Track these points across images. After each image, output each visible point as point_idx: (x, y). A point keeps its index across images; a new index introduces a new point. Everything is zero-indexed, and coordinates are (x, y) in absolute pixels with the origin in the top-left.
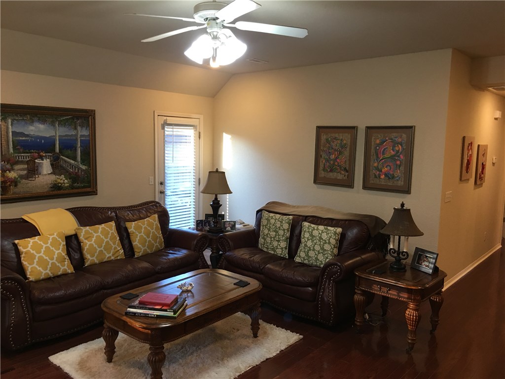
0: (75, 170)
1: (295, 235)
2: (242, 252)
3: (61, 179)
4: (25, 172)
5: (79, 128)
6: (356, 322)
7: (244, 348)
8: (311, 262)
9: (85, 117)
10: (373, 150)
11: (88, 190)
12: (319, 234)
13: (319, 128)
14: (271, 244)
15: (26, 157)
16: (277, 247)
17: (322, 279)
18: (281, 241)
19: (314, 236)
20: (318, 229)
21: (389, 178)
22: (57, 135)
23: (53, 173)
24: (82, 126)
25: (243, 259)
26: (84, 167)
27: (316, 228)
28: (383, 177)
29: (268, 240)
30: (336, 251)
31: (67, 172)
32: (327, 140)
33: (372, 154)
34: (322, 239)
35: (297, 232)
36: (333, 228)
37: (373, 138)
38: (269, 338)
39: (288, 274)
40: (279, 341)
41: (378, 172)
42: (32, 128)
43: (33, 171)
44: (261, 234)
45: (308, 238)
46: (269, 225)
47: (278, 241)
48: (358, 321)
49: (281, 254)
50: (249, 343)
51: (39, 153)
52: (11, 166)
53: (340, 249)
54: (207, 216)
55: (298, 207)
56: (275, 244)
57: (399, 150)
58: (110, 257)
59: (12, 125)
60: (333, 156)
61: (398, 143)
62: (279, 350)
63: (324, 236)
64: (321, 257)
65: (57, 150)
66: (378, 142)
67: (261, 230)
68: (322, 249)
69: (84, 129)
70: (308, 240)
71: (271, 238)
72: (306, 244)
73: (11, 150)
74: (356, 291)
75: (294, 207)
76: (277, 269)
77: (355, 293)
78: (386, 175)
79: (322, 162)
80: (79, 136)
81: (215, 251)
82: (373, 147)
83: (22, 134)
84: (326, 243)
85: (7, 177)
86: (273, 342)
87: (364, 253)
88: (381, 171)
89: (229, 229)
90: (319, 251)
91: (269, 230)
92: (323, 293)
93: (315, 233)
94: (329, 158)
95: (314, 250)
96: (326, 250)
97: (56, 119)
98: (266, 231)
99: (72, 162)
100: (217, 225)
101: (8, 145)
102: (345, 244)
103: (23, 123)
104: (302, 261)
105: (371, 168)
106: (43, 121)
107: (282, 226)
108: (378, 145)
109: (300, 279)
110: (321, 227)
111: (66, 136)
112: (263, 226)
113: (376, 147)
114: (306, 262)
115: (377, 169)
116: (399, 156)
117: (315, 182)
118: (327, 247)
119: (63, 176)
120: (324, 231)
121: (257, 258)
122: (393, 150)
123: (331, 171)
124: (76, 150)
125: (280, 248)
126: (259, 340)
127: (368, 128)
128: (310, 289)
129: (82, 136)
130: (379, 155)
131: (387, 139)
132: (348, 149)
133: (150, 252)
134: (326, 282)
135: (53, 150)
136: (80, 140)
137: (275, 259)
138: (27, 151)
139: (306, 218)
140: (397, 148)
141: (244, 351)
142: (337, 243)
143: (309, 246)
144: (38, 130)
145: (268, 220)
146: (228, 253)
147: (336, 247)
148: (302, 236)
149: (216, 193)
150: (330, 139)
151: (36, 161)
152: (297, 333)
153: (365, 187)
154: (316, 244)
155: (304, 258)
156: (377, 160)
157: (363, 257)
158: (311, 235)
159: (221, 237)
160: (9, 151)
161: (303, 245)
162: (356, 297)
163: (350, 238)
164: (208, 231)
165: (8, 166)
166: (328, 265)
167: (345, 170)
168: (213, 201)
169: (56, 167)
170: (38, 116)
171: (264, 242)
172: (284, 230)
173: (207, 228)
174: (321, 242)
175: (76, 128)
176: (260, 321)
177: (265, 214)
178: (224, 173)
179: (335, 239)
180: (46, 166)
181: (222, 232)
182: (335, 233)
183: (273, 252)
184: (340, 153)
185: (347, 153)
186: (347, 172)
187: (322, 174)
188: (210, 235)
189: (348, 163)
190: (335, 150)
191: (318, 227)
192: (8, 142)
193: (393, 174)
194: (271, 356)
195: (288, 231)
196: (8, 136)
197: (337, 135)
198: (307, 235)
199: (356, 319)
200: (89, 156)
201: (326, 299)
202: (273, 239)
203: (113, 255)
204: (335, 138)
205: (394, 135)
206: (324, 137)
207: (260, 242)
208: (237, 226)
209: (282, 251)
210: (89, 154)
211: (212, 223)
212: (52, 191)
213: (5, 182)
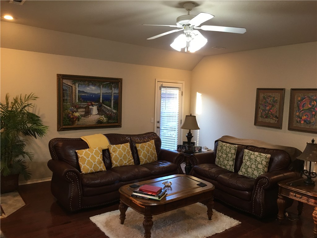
0: (110, 113)
1: (239, 158)
2: (204, 166)
3: (102, 118)
4: (84, 113)
5: (113, 89)
6: (278, 217)
7: (202, 226)
8: (249, 175)
9: (116, 83)
10: (295, 105)
11: (117, 124)
12: (255, 157)
13: (258, 89)
14: (223, 162)
15: (84, 104)
16: (227, 164)
17: (256, 186)
18: (229, 161)
19: (251, 159)
20: (254, 154)
21: (307, 123)
22: (101, 93)
23: (98, 114)
24: (115, 88)
25: (204, 170)
26: (115, 111)
27: (253, 154)
28: (302, 122)
29: (221, 159)
30: (266, 169)
31: (106, 113)
32: (264, 97)
33: (295, 107)
34: (257, 161)
35: (240, 156)
36: (265, 154)
37: (296, 96)
38: (219, 221)
39: (233, 182)
40: (225, 224)
41: (299, 119)
42: (88, 88)
43: (88, 112)
44: (217, 155)
45: (247, 159)
46: (222, 150)
47: (228, 161)
48: (280, 216)
49: (230, 169)
50: (206, 223)
51: (91, 103)
52: (77, 109)
53: (269, 168)
54: (184, 143)
55: (242, 140)
56: (226, 162)
57: (314, 105)
58: (126, 163)
59: (78, 87)
60: (268, 107)
61: (314, 100)
62: (225, 229)
63: (258, 159)
64: (256, 173)
65: (101, 101)
66: (299, 99)
67: (217, 153)
68: (257, 167)
69: (116, 89)
70: (247, 161)
71: (223, 158)
72: (246, 163)
73: (77, 101)
74: (279, 196)
75: (239, 139)
76: (226, 178)
77: (278, 198)
78: (305, 121)
79: (260, 111)
80: (113, 93)
81: (188, 165)
82: (296, 102)
83: (83, 92)
84: (259, 163)
85: (74, 116)
86: (221, 224)
87: (286, 173)
88: (301, 118)
89: (197, 151)
90: (254, 169)
91: (222, 153)
92: (256, 196)
93: (252, 157)
94: (265, 109)
95: (251, 168)
96: (259, 168)
97: (101, 84)
98: (220, 154)
99: (109, 108)
100: (190, 149)
101: (76, 99)
102: (273, 165)
103: (84, 86)
104: (243, 174)
105: (294, 116)
106: (94, 85)
107: (230, 151)
108: (300, 101)
109: (240, 185)
110: (256, 153)
111: (106, 93)
112: (218, 150)
113: (298, 103)
114: (246, 175)
115: (299, 117)
116: (314, 109)
117: (255, 124)
118: (260, 166)
119: (103, 116)
120: (259, 155)
121: (213, 170)
122: (310, 105)
123: (266, 117)
124: (111, 101)
125: (229, 165)
126: (212, 222)
127: (292, 90)
128: (247, 192)
129: (114, 93)
130: (300, 108)
131: (306, 97)
132: (278, 103)
133: (148, 162)
134: (258, 189)
135: (99, 101)
136: (114, 95)
137: (225, 172)
138: (85, 101)
139: (247, 147)
140: (313, 104)
141: (202, 227)
142: (267, 164)
143: (248, 165)
144: (92, 90)
145: (222, 147)
146: (195, 166)
147: (267, 167)
148: (244, 158)
149: (190, 129)
150: (266, 97)
151: (90, 107)
152: (237, 220)
153: (290, 128)
154: (252, 164)
155: (244, 172)
156: (298, 111)
157: (285, 174)
158: (250, 158)
159: (192, 156)
160: (76, 101)
161: (244, 164)
162: (278, 200)
163: (277, 162)
164: (184, 152)
165: (75, 110)
166: (260, 178)
167: (276, 117)
168: (188, 134)
169: (100, 111)
170: (92, 82)
171: (219, 161)
172: (232, 154)
173: (184, 150)
174: (256, 163)
175: (111, 89)
176: (214, 210)
177: (220, 143)
178: (195, 116)
179: (265, 161)
180: (95, 110)
181: (193, 153)
182: (266, 158)
183: (224, 168)
184: (273, 106)
185: (277, 106)
186: (277, 118)
187: (260, 119)
188: (185, 155)
189: (278, 112)
190: (269, 104)
191: (254, 153)
192: (76, 96)
193: (310, 121)
194: (219, 232)
195: (235, 155)
196: (76, 93)
197: (271, 94)
198: (247, 158)
199: (278, 215)
200: (118, 105)
201: (258, 200)
202: (224, 159)
203: (128, 162)
204: (270, 96)
205: (310, 94)
206: (262, 96)
207: (216, 160)
208: (202, 150)
209: (230, 167)
210: (118, 104)
211: (187, 147)
212: (97, 124)
213: (73, 118)
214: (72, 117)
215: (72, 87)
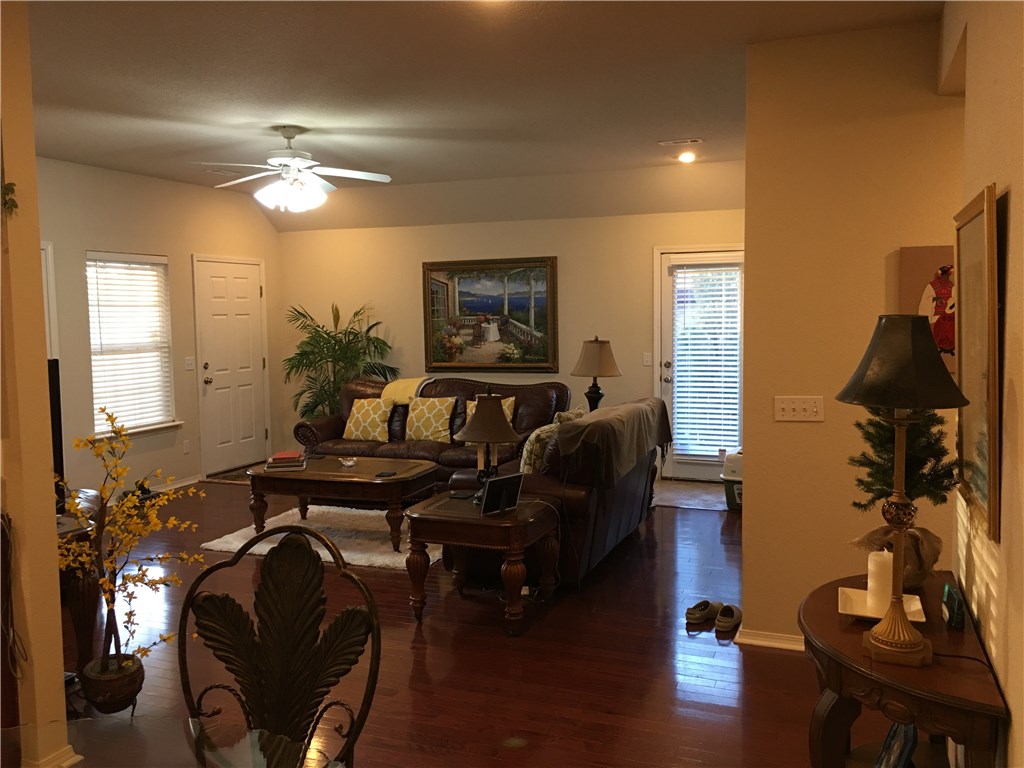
0: (527, 337)
3: (510, 349)
4: (471, 338)
5: (533, 282)
9: (546, 267)
11: (544, 365)
15: (471, 320)
22: (507, 292)
23: (501, 340)
24: (537, 281)
26: (539, 335)
31: (518, 339)
42: (478, 286)
43: (479, 337)
51: (485, 316)
52: (458, 330)
59: (459, 284)
65: (506, 312)
69: (540, 283)
73: (458, 313)
80: (533, 293)
83: (469, 294)
85: (453, 343)
97: (504, 273)
99: (524, 327)
101: (455, 310)
103: (470, 281)
106: (491, 277)
111: (517, 293)
119: (512, 344)
129: (536, 293)
144: (486, 288)
149: (596, 375)
151: (483, 325)
160: (455, 313)
165: (454, 331)
169: (505, 334)
170: (486, 271)
175: (529, 284)
180: (493, 331)
192: (454, 303)
196: (454, 298)
200: (547, 319)
210: (546, 317)
212: (499, 362)
213: (451, 348)
214: (448, 345)
215: (447, 285)
